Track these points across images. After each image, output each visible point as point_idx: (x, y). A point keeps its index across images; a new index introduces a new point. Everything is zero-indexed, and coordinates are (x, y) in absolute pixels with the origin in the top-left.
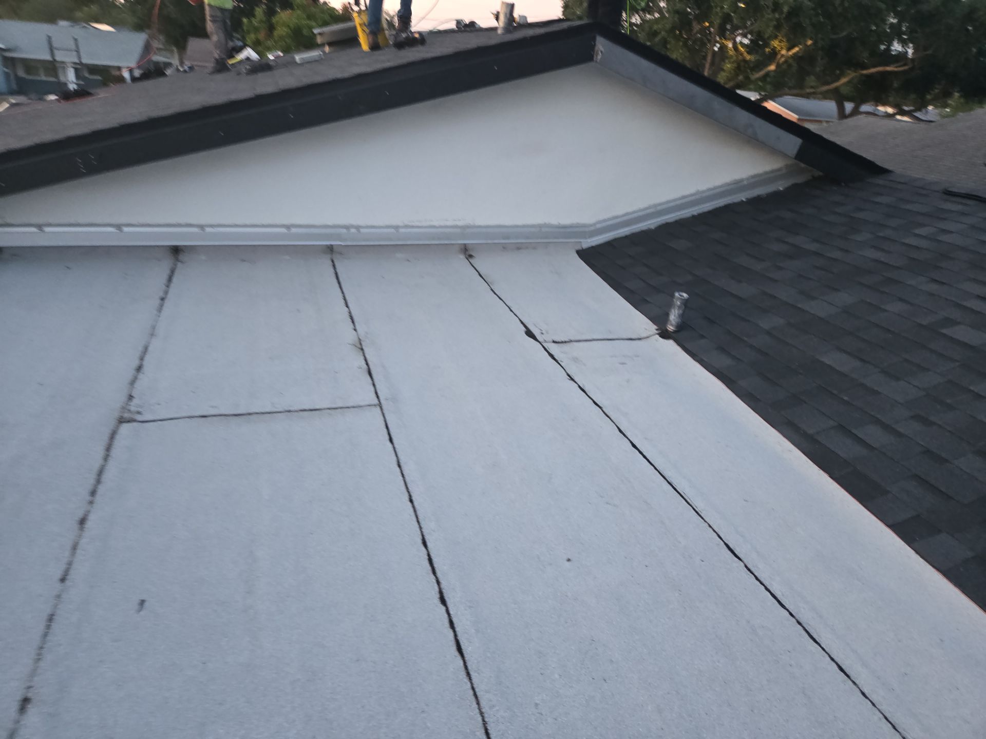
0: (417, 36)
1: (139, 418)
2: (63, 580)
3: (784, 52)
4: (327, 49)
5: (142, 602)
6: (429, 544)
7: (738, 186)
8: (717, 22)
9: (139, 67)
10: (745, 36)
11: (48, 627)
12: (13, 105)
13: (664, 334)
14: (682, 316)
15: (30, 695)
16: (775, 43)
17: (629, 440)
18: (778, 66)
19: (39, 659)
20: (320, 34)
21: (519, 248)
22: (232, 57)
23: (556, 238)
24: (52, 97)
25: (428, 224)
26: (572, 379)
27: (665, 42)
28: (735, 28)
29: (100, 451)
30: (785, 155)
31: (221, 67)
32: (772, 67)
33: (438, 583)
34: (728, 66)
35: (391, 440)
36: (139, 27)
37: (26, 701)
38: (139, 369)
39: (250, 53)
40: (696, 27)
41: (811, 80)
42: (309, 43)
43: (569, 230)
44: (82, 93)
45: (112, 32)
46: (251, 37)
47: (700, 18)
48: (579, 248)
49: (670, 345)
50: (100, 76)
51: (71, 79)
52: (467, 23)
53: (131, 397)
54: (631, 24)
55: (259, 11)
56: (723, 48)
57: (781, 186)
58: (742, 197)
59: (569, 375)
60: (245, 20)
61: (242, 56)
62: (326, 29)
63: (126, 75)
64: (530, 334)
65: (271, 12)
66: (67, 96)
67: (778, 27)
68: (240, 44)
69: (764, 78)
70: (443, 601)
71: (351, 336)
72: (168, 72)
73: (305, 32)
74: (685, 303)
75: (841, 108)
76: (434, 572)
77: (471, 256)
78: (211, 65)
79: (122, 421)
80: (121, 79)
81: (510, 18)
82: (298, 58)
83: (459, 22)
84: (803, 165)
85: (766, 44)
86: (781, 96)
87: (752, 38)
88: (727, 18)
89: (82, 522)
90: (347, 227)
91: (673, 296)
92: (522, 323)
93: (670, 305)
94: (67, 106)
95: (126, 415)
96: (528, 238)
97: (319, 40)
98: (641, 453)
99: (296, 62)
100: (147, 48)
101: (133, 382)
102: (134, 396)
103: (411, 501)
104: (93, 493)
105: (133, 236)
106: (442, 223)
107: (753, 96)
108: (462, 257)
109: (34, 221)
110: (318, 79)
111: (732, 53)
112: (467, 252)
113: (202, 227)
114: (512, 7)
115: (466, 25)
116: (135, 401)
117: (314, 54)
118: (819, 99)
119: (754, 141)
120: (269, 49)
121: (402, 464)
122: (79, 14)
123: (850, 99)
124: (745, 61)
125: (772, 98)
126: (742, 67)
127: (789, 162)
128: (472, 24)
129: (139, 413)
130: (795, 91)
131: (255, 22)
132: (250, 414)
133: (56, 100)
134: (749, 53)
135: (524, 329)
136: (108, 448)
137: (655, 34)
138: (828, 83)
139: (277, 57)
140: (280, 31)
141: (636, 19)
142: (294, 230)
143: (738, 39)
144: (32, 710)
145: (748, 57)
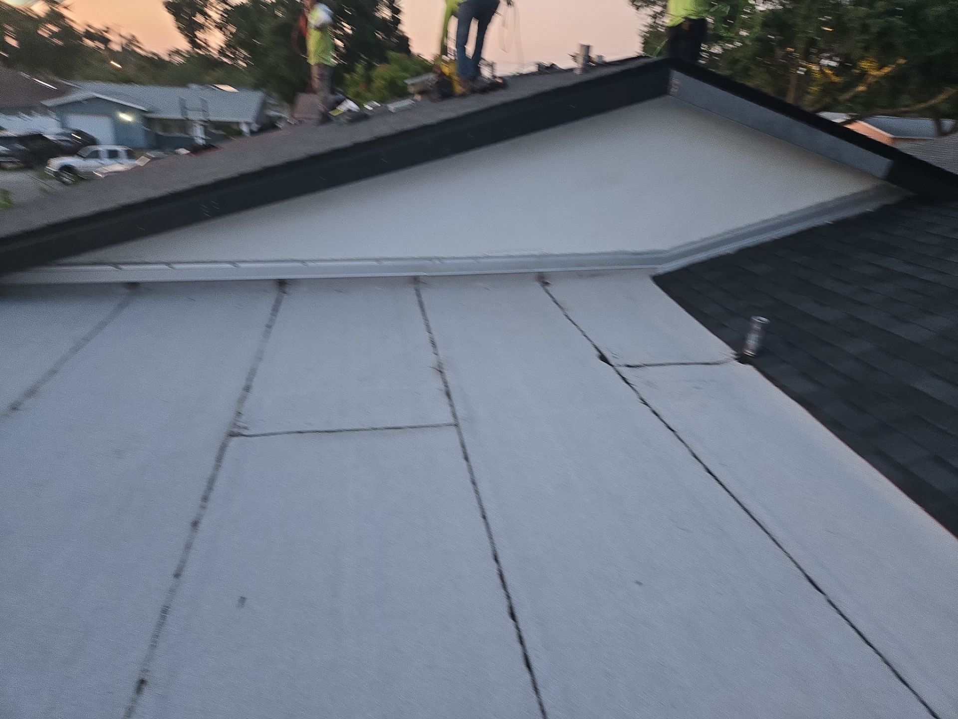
0: (500, 81)
1: (246, 432)
2: (177, 575)
3: (875, 73)
4: (418, 97)
5: (243, 600)
6: (501, 560)
7: (821, 209)
8: (801, 46)
9: (257, 122)
10: (830, 58)
11: (163, 617)
12: (153, 159)
13: (743, 359)
14: (761, 341)
15: (146, 678)
16: (864, 64)
17: (704, 466)
18: (869, 86)
19: (153, 646)
20: (413, 85)
21: (593, 274)
22: (334, 108)
23: (631, 264)
24: (183, 151)
25: (505, 254)
26: (646, 404)
27: (746, 71)
28: (822, 51)
29: (211, 461)
30: (874, 177)
31: (326, 119)
32: (861, 88)
33: (508, 597)
34: (814, 89)
35: (466, 458)
36: (256, 87)
37: (142, 682)
38: (247, 389)
39: (350, 105)
40: (779, 53)
41: (905, 99)
42: (401, 92)
43: (644, 256)
44: (208, 147)
45: (235, 93)
46: (352, 90)
47: (783, 44)
48: (653, 274)
49: (749, 370)
50: (223, 131)
51: (199, 135)
52: (549, 66)
53: (239, 414)
54: (712, 54)
55: (360, 68)
56: (809, 72)
57: (869, 208)
58: (826, 220)
59: (642, 399)
60: (347, 76)
61: (343, 108)
62: (417, 80)
63: (245, 129)
64: (603, 358)
65: (370, 67)
66: (196, 150)
67: (866, 49)
68: (341, 96)
69: (852, 100)
70: (513, 616)
71: (432, 360)
72: (281, 125)
73: (400, 83)
74: (765, 328)
75: (939, 126)
76: (504, 586)
77: (547, 284)
78: (316, 117)
79: (232, 435)
80: (240, 133)
81: (588, 59)
82: (392, 107)
83: (540, 66)
84: (895, 186)
85: (855, 66)
86: (871, 116)
87: (841, 60)
88: (812, 43)
89: (195, 524)
90: (430, 259)
91: (750, 320)
92: (596, 348)
93: (748, 330)
94: (197, 159)
95: (236, 430)
96: (601, 265)
97: (411, 90)
98: (717, 480)
99: (390, 112)
100: (264, 105)
101: (241, 400)
102: (243, 413)
103: (484, 517)
104: (205, 499)
105: (247, 270)
106: (517, 253)
107: (838, 118)
108: (538, 284)
109: (165, 260)
110: (409, 126)
111: (818, 76)
112: (543, 280)
113: (303, 262)
114: (587, 48)
115: (547, 68)
116: (244, 418)
117: (406, 103)
118: (914, 117)
119: (837, 163)
120: (367, 100)
121: (477, 481)
122: (208, 78)
123: (948, 116)
124: (833, 83)
125: (861, 118)
126: (829, 89)
127: (879, 183)
128: (552, 66)
129: (245, 428)
130: (889, 111)
131: (356, 77)
132: (340, 431)
133: (188, 154)
134: (837, 75)
135: (596, 353)
136: (219, 459)
137: (735, 62)
138: (925, 101)
139: (375, 108)
140: (378, 83)
141: (717, 49)
142: (385, 263)
143: (825, 62)
144: (146, 690)
145: (836, 79)
